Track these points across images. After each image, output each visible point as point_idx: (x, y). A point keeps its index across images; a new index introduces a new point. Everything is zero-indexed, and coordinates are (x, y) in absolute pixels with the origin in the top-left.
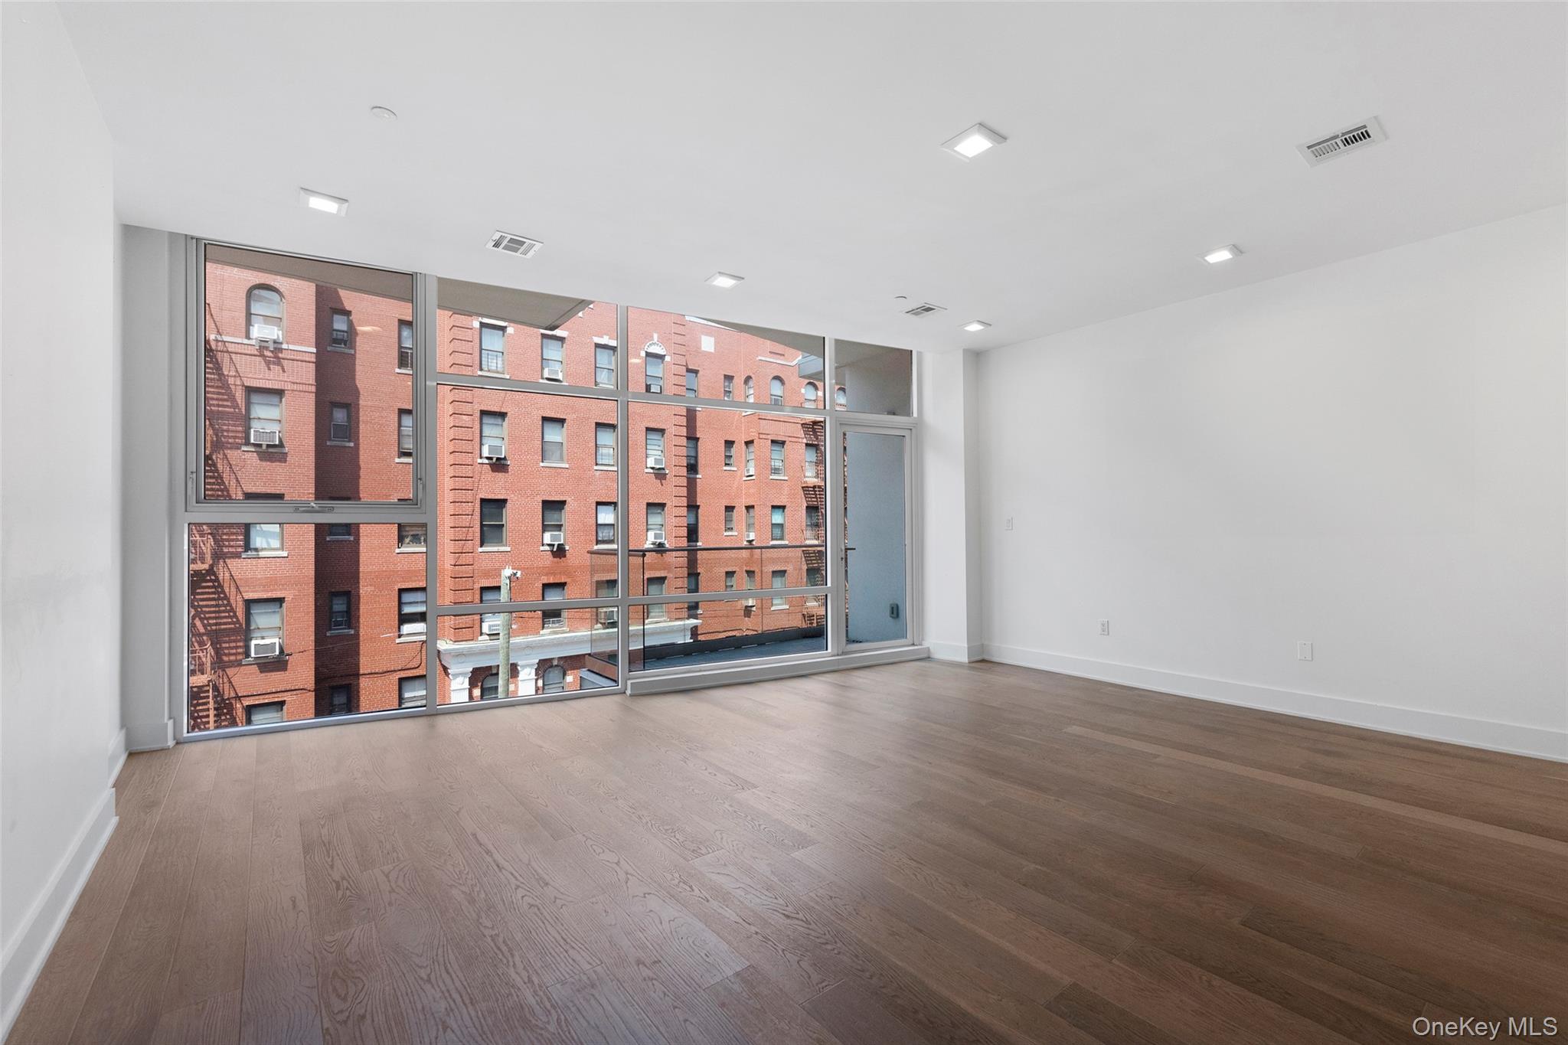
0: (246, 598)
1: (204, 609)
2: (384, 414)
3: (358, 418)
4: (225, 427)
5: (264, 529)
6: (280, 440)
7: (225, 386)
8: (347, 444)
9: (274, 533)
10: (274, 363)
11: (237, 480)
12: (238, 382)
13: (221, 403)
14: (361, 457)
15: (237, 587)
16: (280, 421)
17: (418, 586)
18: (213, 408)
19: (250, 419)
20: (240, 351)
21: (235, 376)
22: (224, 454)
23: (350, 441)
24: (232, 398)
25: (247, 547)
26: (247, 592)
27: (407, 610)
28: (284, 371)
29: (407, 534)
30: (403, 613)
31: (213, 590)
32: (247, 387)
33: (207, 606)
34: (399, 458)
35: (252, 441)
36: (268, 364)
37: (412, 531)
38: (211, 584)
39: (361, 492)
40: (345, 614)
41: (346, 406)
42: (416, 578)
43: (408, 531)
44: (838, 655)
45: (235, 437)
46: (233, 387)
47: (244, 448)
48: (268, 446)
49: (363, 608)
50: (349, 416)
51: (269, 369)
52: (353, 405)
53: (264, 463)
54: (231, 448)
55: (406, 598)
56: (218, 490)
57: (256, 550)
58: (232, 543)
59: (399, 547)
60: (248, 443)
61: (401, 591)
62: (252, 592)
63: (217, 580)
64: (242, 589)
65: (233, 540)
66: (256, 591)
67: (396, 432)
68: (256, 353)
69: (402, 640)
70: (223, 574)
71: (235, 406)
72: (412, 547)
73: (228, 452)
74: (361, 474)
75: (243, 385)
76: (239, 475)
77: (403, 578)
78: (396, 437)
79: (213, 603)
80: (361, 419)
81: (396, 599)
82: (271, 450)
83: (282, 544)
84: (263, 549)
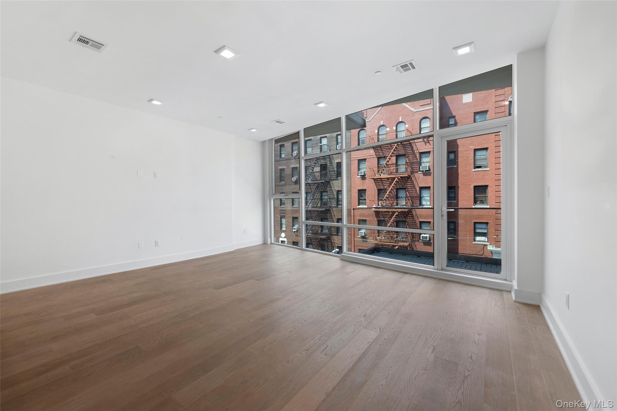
0: (420, 221)
1: (409, 223)
2: (468, 152)
3: (458, 155)
4: (414, 167)
5: (425, 198)
6: (429, 168)
7: (414, 153)
8: (454, 166)
9: (428, 200)
10: (427, 143)
11: (417, 183)
12: (417, 152)
13: (413, 159)
14: (459, 171)
15: (417, 217)
16: (429, 162)
17: (482, 222)
18: (411, 161)
19: (421, 163)
20: (418, 141)
21: (417, 150)
22: (414, 175)
23: (455, 165)
24: (416, 157)
25: (420, 204)
26: (420, 219)
27: (478, 231)
28: (430, 145)
29: (478, 200)
30: (476, 232)
31: (411, 217)
32: (420, 153)
33: (410, 222)
34: (474, 169)
35: (421, 170)
36: (426, 143)
37: (480, 199)
38: (411, 216)
39: (459, 184)
40: (454, 229)
41: (454, 152)
42: (481, 218)
43: (479, 199)
44: (438, 270)
45: (417, 169)
46: (416, 153)
47: (419, 172)
48: (426, 171)
49: (460, 229)
50: (455, 155)
51: (426, 145)
52: (456, 151)
53: (425, 177)
54: (416, 173)
55: (478, 226)
56: (412, 186)
57: (423, 205)
58: (416, 203)
59: (474, 205)
60: (420, 171)
61: (475, 223)
62: (422, 219)
63: (412, 214)
64: (419, 218)
65: (416, 202)
66: (423, 219)
67: (473, 159)
68: (422, 141)
69: (475, 242)
70: (414, 213)
71: (417, 159)
72: (480, 205)
73: (415, 174)
74: (459, 177)
75: (419, 152)
76: (418, 181)
77: (476, 218)
78: (473, 161)
79: (411, 221)
80: (459, 156)
81: (473, 226)
82: (426, 172)
83: (430, 204)
84: (425, 205)
